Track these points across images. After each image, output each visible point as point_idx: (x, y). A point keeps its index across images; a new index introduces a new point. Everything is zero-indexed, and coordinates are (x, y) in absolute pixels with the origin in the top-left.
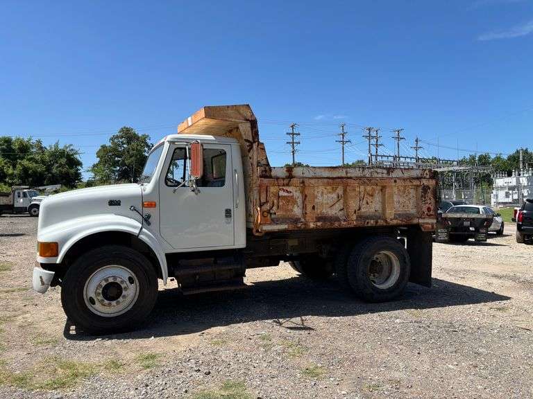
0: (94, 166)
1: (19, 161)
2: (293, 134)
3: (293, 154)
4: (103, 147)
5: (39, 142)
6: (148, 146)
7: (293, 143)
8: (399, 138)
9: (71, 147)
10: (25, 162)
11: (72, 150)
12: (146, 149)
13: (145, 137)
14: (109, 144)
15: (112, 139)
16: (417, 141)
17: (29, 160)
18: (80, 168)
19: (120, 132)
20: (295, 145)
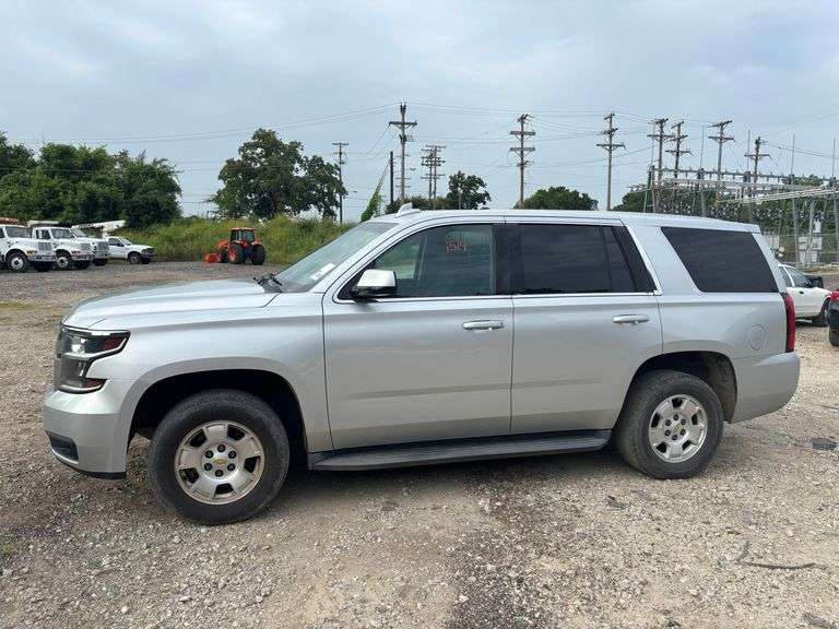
0: (219, 193)
1: (82, 183)
2: (523, 134)
3: (522, 169)
4: (230, 162)
5: (124, 154)
6: (300, 161)
7: (522, 150)
8: (721, 139)
9: (164, 163)
10: (91, 185)
11: (165, 166)
12: (297, 165)
13: (295, 145)
14: (238, 157)
15: (241, 150)
16: (757, 142)
17: (101, 181)
18: (177, 195)
19: (254, 138)
20: (525, 153)
